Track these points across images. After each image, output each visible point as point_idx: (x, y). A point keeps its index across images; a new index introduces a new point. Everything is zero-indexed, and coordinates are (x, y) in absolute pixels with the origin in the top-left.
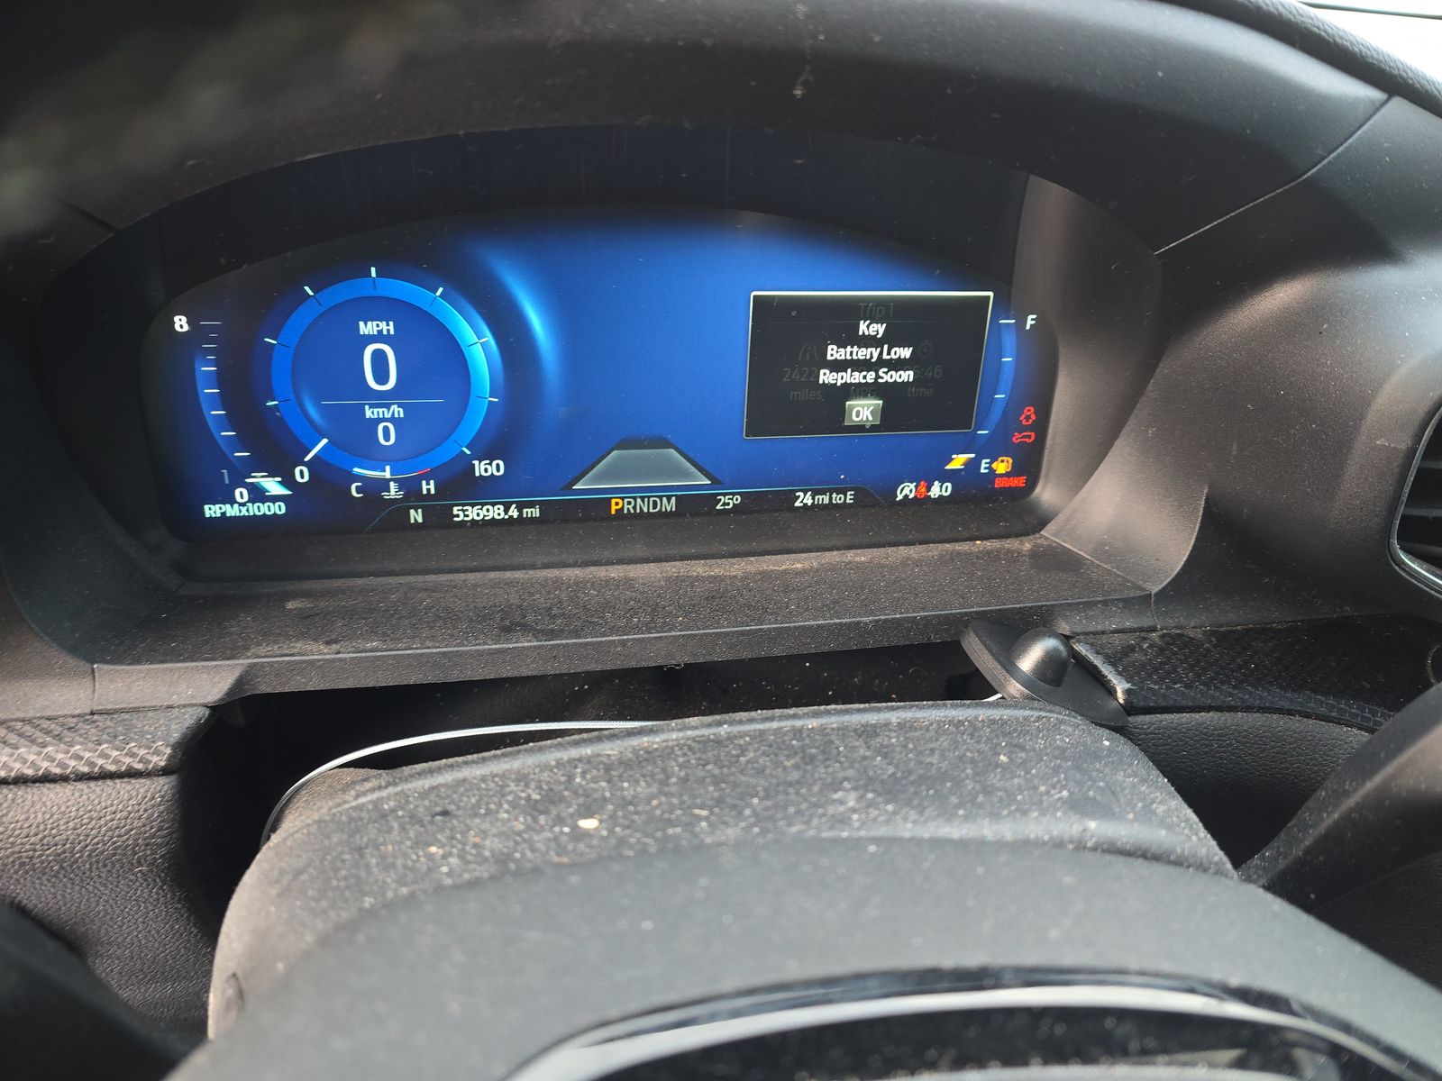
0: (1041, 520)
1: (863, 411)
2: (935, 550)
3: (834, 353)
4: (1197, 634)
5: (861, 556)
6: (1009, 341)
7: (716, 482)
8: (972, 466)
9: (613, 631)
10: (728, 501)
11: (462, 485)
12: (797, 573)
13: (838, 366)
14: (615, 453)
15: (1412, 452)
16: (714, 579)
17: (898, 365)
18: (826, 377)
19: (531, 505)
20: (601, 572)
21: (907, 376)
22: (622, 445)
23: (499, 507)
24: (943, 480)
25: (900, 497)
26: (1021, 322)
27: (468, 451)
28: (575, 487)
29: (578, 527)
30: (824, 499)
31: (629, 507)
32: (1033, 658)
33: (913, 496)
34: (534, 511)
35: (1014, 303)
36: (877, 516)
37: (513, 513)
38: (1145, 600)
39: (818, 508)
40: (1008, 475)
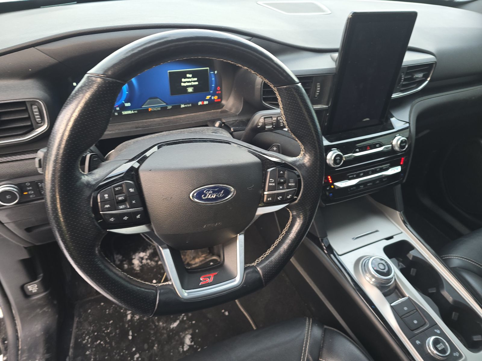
0: (223, 106)
1: (190, 90)
2: (205, 112)
3: (183, 80)
4: (244, 120)
6: (213, 76)
7: (167, 104)
8: (211, 98)
10: (169, 107)
11: (123, 108)
12: (182, 117)
13: (185, 82)
14: (149, 100)
15: (261, 88)
17: (194, 81)
18: (183, 84)
19: (135, 110)
21: (197, 83)
22: (149, 99)
23: (130, 111)
24: (206, 101)
25: (199, 104)
26: (214, 72)
27: (124, 102)
28: (143, 107)
29: (144, 113)
30: (186, 106)
31: (152, 110)
32: (217, 124)
33: (201, 104)
34: (136, 112)
35: (212, 69)
36: (195, 108)
37: (133, 112)
38: (236, 116)
39: (185, 107)
40: (217, 99)
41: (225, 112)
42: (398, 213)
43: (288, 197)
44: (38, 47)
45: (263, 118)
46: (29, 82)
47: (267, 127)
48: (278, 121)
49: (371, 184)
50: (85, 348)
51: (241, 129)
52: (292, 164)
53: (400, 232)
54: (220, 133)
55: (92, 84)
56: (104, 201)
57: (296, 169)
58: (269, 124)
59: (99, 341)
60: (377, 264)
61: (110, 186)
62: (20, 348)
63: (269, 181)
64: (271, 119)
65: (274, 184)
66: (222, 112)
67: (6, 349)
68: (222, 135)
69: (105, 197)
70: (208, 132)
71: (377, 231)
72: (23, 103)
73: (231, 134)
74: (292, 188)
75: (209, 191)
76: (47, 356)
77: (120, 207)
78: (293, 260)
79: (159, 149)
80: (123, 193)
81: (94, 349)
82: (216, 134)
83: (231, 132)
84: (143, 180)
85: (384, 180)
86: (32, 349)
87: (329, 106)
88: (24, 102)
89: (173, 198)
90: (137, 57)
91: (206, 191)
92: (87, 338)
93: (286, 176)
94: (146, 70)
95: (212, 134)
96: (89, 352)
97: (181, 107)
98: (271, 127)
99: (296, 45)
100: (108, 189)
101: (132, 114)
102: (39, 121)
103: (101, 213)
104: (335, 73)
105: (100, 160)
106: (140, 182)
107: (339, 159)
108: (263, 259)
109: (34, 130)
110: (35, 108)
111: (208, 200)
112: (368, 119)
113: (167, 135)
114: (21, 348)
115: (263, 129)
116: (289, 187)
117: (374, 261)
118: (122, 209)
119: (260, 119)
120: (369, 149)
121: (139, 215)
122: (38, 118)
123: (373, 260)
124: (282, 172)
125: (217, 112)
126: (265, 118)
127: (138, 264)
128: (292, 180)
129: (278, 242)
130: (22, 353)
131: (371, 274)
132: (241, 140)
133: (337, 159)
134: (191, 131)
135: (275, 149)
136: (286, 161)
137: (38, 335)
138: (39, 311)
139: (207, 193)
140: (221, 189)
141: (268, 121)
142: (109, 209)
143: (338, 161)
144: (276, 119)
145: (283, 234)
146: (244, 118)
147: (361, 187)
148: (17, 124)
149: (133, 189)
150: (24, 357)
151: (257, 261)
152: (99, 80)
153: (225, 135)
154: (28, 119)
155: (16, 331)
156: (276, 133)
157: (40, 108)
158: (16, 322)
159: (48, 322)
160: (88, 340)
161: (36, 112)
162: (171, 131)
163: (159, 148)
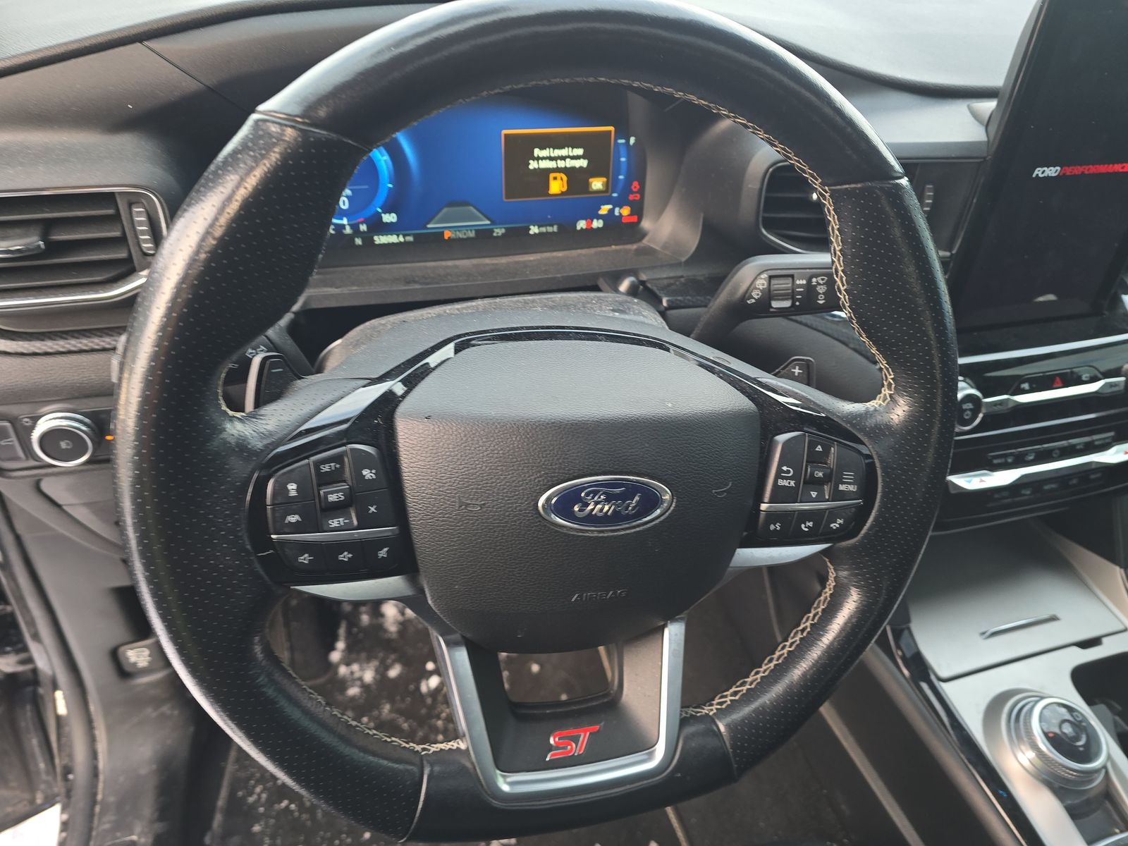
0: (643, 235)
2: (593, 251)
4: (702, 278)
5: (560, 254)
6: (623, 151)
7: (493, 223)
8: (611, 211)
9: (452, 282)
10: (499, 231)
11: (378, 226)
12: (531, 261)
14: (445, 210)
15: (761, 189)
16: (493, 264)
19: (409, 235)
20: (444, 263)
21: (582, 163)
22: (448, 205)
23: (395, 237)
24: (598, 219)
25: (579, 228)
26: (628, 141)
27: (380, 210)
28: (429, 226)
29: (431, 244)
30: (543, 230)
31: (453, 236)
32: (624, 286)
33: (584, 227)
34: (410, 239)
35: (623, 132)
36: (568, 237)
37: (401, 239)
38: (679, 265)
39: (540, 234)
40: (628, 215)
41: (649, 251)
42: (1117, 569)
43: (834, 526)
44: (152, 44)
45: (764, 276)
46: (127, 142)
47: (775, 304)
48: (810, 290)
49: (1053, 486)
50: (250, 815)
51: (691, 303)
52: (853, 426)
53: (1121, 627)
54: (634, 314)
55: (269, 148)
56: (285, 504)
57: (865, 440)
58: (783, 297)
59: (285, 803)
60: (1056, 721)
61: (307, 458)
62: (99, 797)
63: (779, 471)
64: (790, 280)
65: (792, 483)
66: (639, 252)
67: (68, 794)
68: (641, 318)
69: (288, 491)
70: (601, 310)
71: (1053, 619)
72: (109, 198)
73: (663, 314)
74: (848, 498)
75: (595, 493)
76: (159, 827)
77: (330, 522)
78: (827, 711)
79: (457, 355)
80: (345, 481)
81: (272, 821)
82: (623, 316)
83: (662, 309)
84: (405, 444)
85: (1093, 477)
86: (125, 806)
87: (954, 252)
88: (112, 194)
89: (487, 505)
90: (409, 68)
91: (587, 494)
92: (258, 789)
93: (832, 460)
94: (435, 112)
95: (611, 315)
96: (260, 825)
97: (531, 232)
98: (787, 304)
99: (870, 72)
100: (297, 467)
101: (400, 244)
102: (149, 249)
103: (273, 536)
104: (984, 158)
105: (290, 374)
106: (396, 448)
107: (970, 410)
108: (737, 698)
109: (135, 274)
110: (137, 212)
111: (591, 519)
112: (1051, 297)
113: (485, 311)
114: (103, 800)
115: (762, 308)
116: (837, 495)
117: (1046, 713)
118: (338, 528)
119: (756, 279)
120: (1061, 385)
121: (386, 549)
122: (146, 241)
123: (1045, 707)
124: (819, 448)
125: (627, 252)
126: (771, 277)
127: (395, 616)
128: (849, 476)
129: (785, 651)
130: (102, 813)
131: (1034, 747)
132: (692, 336)
133: (966, 410)
134: (553, 301)
135: (797, 371)
136: (834, 414)
137: (143, 771)
138: (150, 712)
139: (589, 498)
140: (632, 489)
141: (782, 285)
142: (296, 528)
143: (967, 415)
144: (804, 282)
145: (803, 631)
146: (701, 273)
147: (1023, 492)
148: (91, 253)
149: (373, 471)
150: (104, 823)
151: (717, 700)
152: (290, 133)
153: (648, 321)
154: (122, 240)
155: (94, 755)
156: (800, 323)
157: (151, 213)
158: (97, 732)
159: (169, 742)
160: (259, 795)
161: (141, 223)
162: (498, 300)
163: (457, 350)
